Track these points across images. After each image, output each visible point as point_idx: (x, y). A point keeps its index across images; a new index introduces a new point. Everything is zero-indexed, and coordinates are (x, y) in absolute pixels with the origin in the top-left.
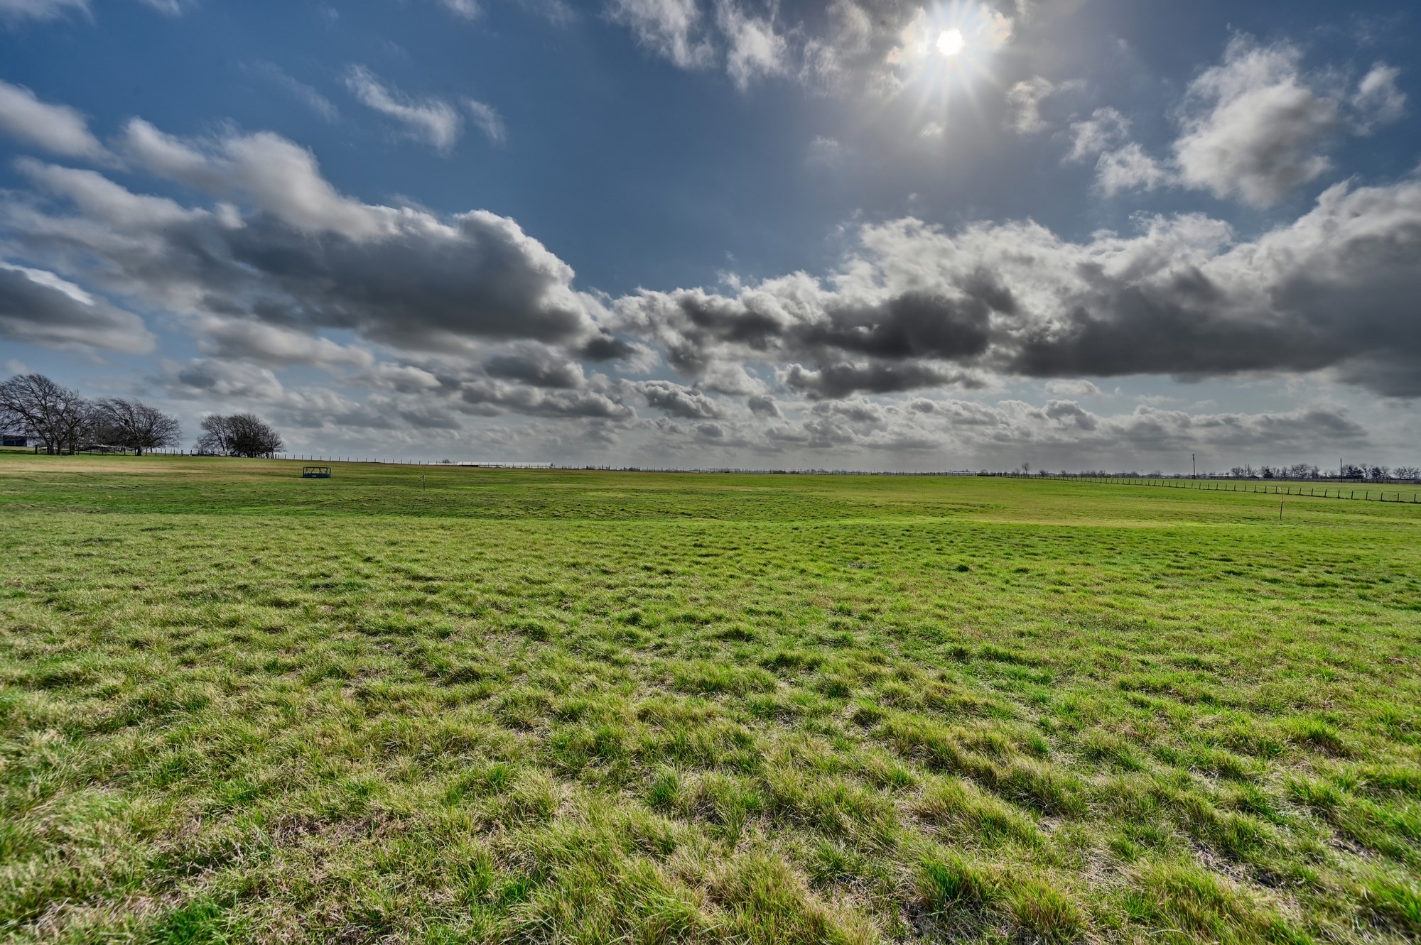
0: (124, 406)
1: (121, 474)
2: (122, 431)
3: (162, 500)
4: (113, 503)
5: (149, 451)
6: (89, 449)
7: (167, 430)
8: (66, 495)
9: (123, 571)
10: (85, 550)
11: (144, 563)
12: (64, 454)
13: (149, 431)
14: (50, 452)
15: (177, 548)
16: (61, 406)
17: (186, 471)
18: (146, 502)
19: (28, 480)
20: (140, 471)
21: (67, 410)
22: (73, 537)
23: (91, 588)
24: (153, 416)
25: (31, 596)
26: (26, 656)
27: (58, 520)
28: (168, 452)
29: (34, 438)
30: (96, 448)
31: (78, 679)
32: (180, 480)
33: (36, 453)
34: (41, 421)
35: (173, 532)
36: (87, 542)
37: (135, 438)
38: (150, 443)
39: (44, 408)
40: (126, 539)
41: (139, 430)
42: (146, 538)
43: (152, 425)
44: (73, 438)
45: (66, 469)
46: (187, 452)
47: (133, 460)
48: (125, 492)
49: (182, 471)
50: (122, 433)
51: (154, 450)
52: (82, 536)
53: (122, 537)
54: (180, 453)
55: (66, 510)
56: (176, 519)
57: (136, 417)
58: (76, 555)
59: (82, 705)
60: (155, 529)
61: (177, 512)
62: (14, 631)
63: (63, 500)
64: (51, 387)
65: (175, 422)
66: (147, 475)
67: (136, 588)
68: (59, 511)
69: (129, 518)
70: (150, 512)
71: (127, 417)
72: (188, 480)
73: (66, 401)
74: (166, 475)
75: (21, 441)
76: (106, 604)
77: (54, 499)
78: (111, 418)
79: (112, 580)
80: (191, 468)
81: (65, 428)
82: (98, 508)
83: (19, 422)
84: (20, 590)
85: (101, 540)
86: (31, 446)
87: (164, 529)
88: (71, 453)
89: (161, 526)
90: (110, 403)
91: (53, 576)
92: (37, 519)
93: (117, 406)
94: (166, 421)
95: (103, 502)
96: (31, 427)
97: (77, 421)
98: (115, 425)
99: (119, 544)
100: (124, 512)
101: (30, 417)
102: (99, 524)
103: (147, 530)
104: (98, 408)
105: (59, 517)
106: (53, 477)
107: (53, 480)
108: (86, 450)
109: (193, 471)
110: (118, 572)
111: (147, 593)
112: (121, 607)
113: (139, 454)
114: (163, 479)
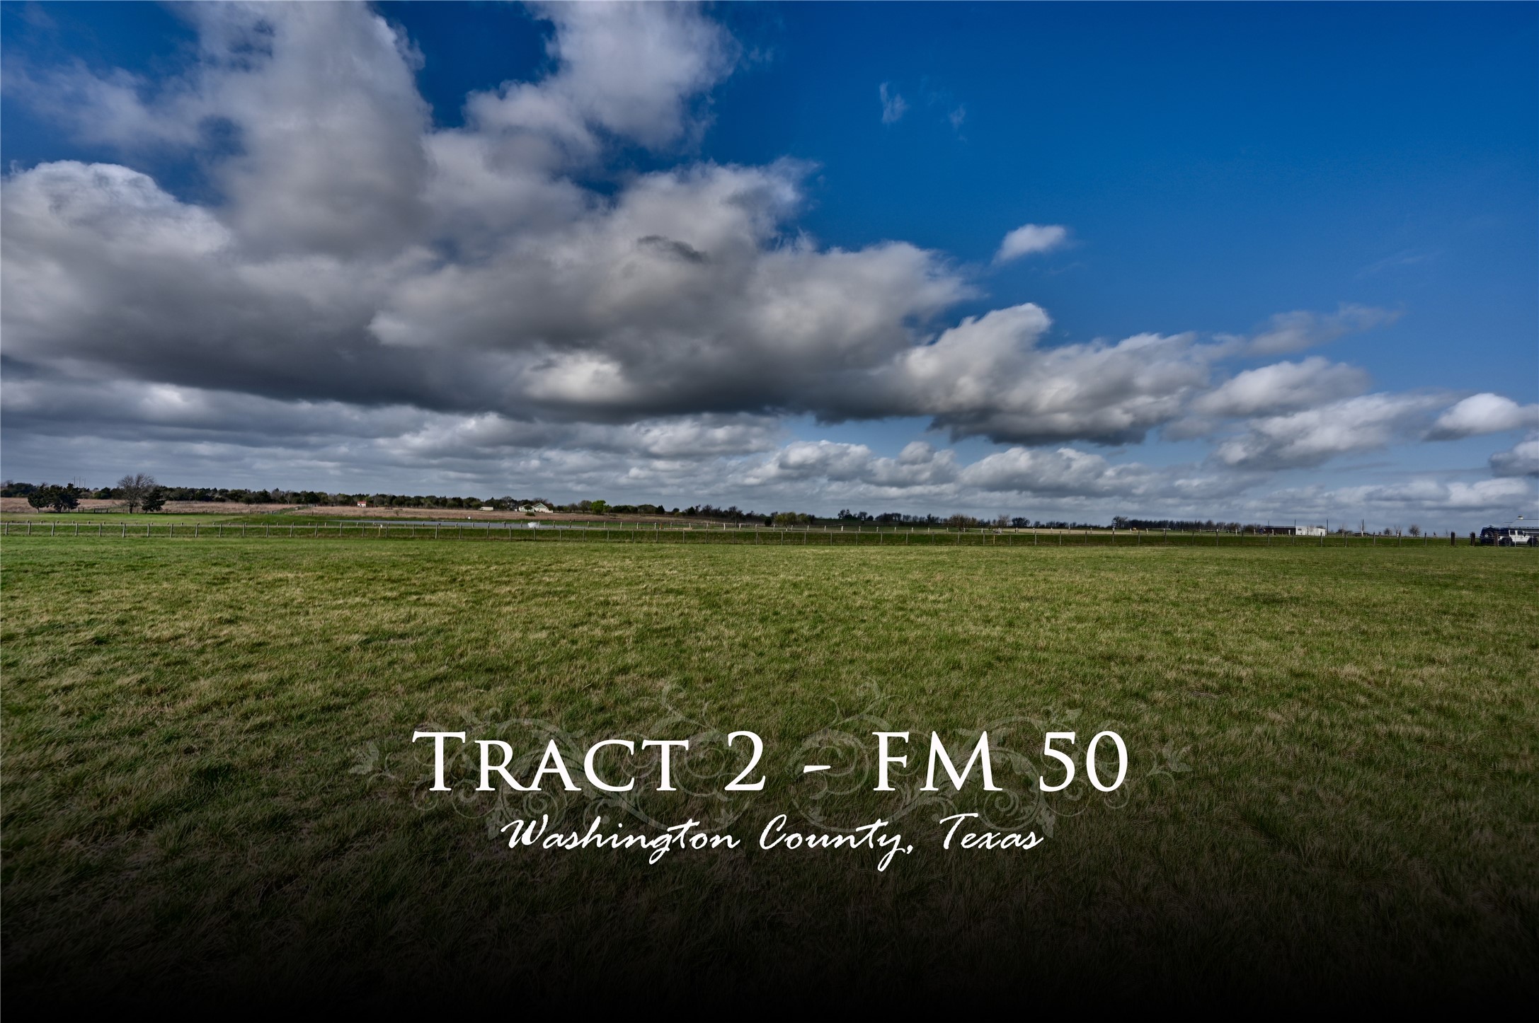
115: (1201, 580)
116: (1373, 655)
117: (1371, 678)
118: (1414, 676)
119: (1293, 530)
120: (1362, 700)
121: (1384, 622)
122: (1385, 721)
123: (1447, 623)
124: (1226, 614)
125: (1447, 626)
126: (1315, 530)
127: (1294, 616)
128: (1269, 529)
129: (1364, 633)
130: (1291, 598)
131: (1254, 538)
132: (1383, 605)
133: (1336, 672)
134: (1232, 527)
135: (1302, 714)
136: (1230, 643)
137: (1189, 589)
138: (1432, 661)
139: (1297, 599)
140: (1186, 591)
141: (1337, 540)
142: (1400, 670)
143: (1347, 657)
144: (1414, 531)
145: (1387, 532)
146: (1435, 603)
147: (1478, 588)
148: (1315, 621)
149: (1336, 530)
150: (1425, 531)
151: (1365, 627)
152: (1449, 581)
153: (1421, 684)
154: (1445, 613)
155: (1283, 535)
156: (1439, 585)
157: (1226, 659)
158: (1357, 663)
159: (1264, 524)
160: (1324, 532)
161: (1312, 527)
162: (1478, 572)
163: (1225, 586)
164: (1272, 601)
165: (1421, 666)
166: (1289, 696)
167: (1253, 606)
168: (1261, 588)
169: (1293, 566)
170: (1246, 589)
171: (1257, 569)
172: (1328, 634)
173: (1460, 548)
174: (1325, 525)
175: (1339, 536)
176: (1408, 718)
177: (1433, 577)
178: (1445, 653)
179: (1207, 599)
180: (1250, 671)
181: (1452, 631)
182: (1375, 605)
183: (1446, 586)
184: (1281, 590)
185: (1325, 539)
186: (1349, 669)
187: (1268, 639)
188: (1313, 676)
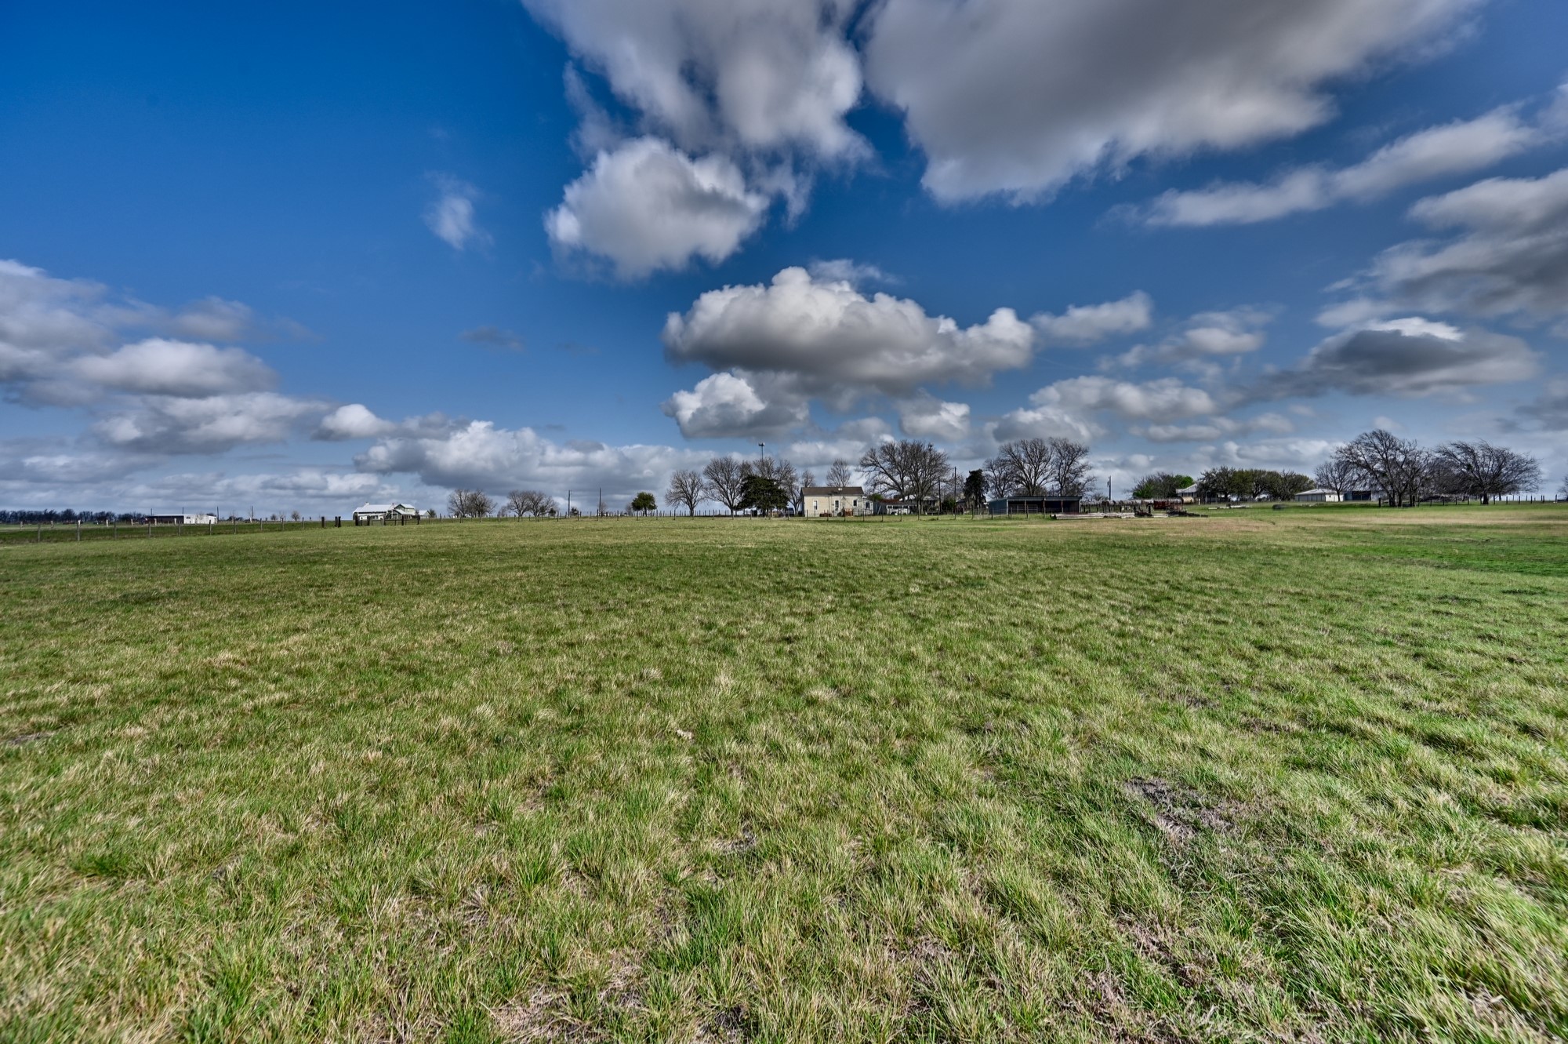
0: (1467, 450)
1: (1467, 526)
2: (1464, 478)
3: (1522, 558)
4: (1461, 558)
5: (1497, 499)
6: (1429, 500)
7: (1521, 472)
8: (1411, 548)
9: (1490, 637)
10: (1443, 608)
11: (1515, 632)
12: (1405, 506)
13: (1498, 475)
14: (1392, 505)
15: (1557, 620)
16: (1401, 458)
17: (1552, 522)
18: (1501, 560)
19: (1375, 531)
20: (1488, 522)
21: (1406, 462)
22: (1428, 592)
23: (1459, 650)
24: (1502, 458)
25: (1399, 647)
26: (1407, 706)
27: (1407, 572)
28: (1523, 499)
29: (1377, 492)
30: (1437, 498)
31: (1463, 748)
32: (1542, 533)
33: (1379, 506)
34: (1383, 474)
35: (1547, 598)
36: (1443, 599)
37: (1481, 485)
38: (1499, 489)
39: (1386, 461)
40: (1486, 601)
41: (1486, 475)
42: (1510, 602)
43: (1500, 467)
44: (1414, 490)
45: (1407, 522)
46: (1550, 497)
47: (1478, 510)
48: (1473, 547)
49: (1546, 522)
50: (1464, 480)
51: (1504, 498)
52: (1435, 592)
53: (1480, 597)
54: (1539, 499)
55: (1413, 563)
56: (1547, 582)
57: (1480, 460)
58: (1434, 611)
59: (1474, 780)
60: (1520, 592)
61: (1546, 574)
62: (1391, 677)
63: (1409, 553)
64: (1391, 441)
65: (1532, 461)
66: (1497, 527)
67: (1511, 660)
68: (1406, 564)
69: (1483, 577)
70: (1507, 571)
71: (1470, 461)
72: (1555, 533)
73: (1405, 453)
74: (1522, 527)
75: (1366, 495)
76: (1477, 672)
77: (1400, 551)
78: (1453, 464)
79: (1479, 645)
80: (1558, 518)
81: (1404, 479)
82: (1446, 563)
83: (1364, 477)
84: (1389, 639)
85: (1457, 598)
86: (1374, 499)
87: (1532, 594)
88: (1411, 505)
89: (1528, 589)
90: (1450, 448)
91: (1416, 630)
92: (1388, 571)
93: (1458, 451)
94: (1521, 461)
95: (1450, 556)
96: (1375, 482)
97: (1416, 472)
98: (1456, 471)
99: (1478, 605)
100: (1476, 569)
101: (1374, 472)
102: (1454, 580)
103: (1509, 592)
104: (1438, 455)
105: (1408, 569)
106: (1397, 530)
107: (1397, 533)
108: (1425, 500)
109: (1561, 522)
110: (1485, 637)
111: (1528, 670)
112: (1498, 679)
113: (1486, 502)
114: (1520, 532)
115: (46, 587)
116: (248, 636)
117: (244, 659)
118: (281, 647)
119: (181, 518)
120: (234, 683)
121: (262, 602)
122: (252, 697)
123: (312, 594)
124: (80, 626)
125: (311, 598)
126: (205, 517)
127: (172, 612)
128: (151, 519)
129: (243, 616)
130: (170, 593)
131: (132, 529)
132: (262, 587)
133: (210, 662)
134: (102, 517)
135: (168, 718)
136: (83, 661)
137: (24, 601)
138: (297, 630)
139: (177, 593)
140: (18, 604)
141: (227, 527)
142: (271, 645)
143: (223, 643)
144: (295, 516)
145: (274, 517)
146: (305, 578)
147: (337, 562)
148: (195, 613)
149: (227, 518)
150: (305, 517)
151: (244, 611)
152: (317, 558)
153: (286, 653)
154: (311, 586)
155: (169, 525)
156: (310, 562)
157: (74, 681)
158: (232, 648)
159: (146, 512)
160: (213, 520)
161: (202, 515)
162: (338, 548)
163: (84, 590)
164: (145, 600)
165: (288, 636)
166: (156, 702)
167: (119, 611)
168: (134, 588)
169: (177, 557)
170: (113, 591)
171: (131, 565)
172: (207, 625)
173: (328, 530)
174: (215, 513)
175: (229, 523)
176: (272, 687)
177: (306, 556)
178: (307, 621)
179: (53, 611)
180: (107, 687)
181: (314, 600)
182: (255, 588)
183: (315, 562)
184: (158, 587)
185: (214, 527)
186: (225, 655)
187: (136, 644)
188: (186, 672)
